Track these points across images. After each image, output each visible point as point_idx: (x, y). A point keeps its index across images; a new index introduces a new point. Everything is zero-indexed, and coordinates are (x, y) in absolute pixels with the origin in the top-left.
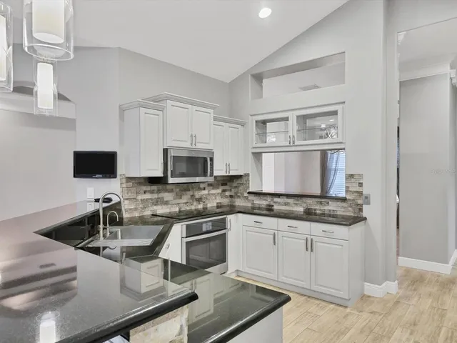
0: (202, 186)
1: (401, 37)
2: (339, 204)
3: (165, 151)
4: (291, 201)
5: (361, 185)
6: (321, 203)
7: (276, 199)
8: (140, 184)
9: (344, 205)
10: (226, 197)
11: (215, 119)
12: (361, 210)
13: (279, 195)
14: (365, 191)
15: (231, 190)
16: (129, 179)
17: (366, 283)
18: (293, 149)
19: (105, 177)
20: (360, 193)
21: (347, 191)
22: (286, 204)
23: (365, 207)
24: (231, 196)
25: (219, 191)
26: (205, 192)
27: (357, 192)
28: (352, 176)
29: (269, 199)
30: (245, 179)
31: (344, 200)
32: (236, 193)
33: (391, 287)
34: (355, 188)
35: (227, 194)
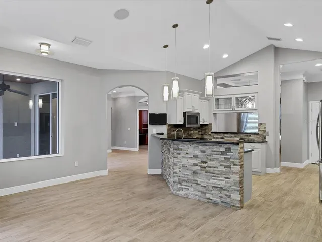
0: (191, 129)
1: (281, 66)
2: (256, 136)
4: (233, 135)
5: (265, 127)
6: (247, 136)
7: (225, 135)
8: (172, 127)
9: (258, 136)
10: (200, 134)
11: (200, 99)
12: (265, 138)
13: (227, 133)
14: (267, 130)
15: (202, 131)
16: (169, 125)
17: (267, 169)
18: (234, 112)
19: (160, 124)
20: (265, 131)
21: (259, 131)
22: (230, 137)
23: (266, 137)
24: (202, 134)
25: (197, 131)
26: (192, 132)
27: (263, 131)
28: (261, 124)
29: (222, 135)
30: (210, 126)
31: (257, 134)
32: (205, 132)
33: (278, 170)
34: (262, 129)
35: (200, 133)
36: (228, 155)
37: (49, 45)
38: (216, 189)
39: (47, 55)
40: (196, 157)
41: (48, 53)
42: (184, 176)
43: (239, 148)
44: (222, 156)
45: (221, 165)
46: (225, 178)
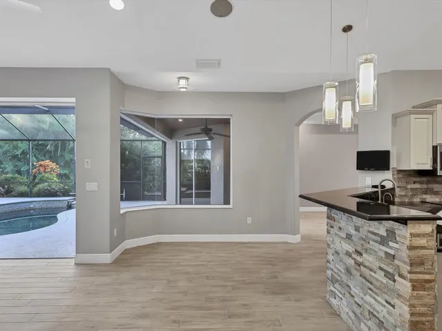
3: (435, 148)
8: (410, 175)
16: (400, 171)
36: (391, 248)
37: (187, 79)
38: (373, 319)
39: (185, 90)
40: (349, 237)
41: (186, 88)
42: (336, 270)
43: (408, 235)
44: (382, 247)
45: (381, 268)
46: (387, 302)
